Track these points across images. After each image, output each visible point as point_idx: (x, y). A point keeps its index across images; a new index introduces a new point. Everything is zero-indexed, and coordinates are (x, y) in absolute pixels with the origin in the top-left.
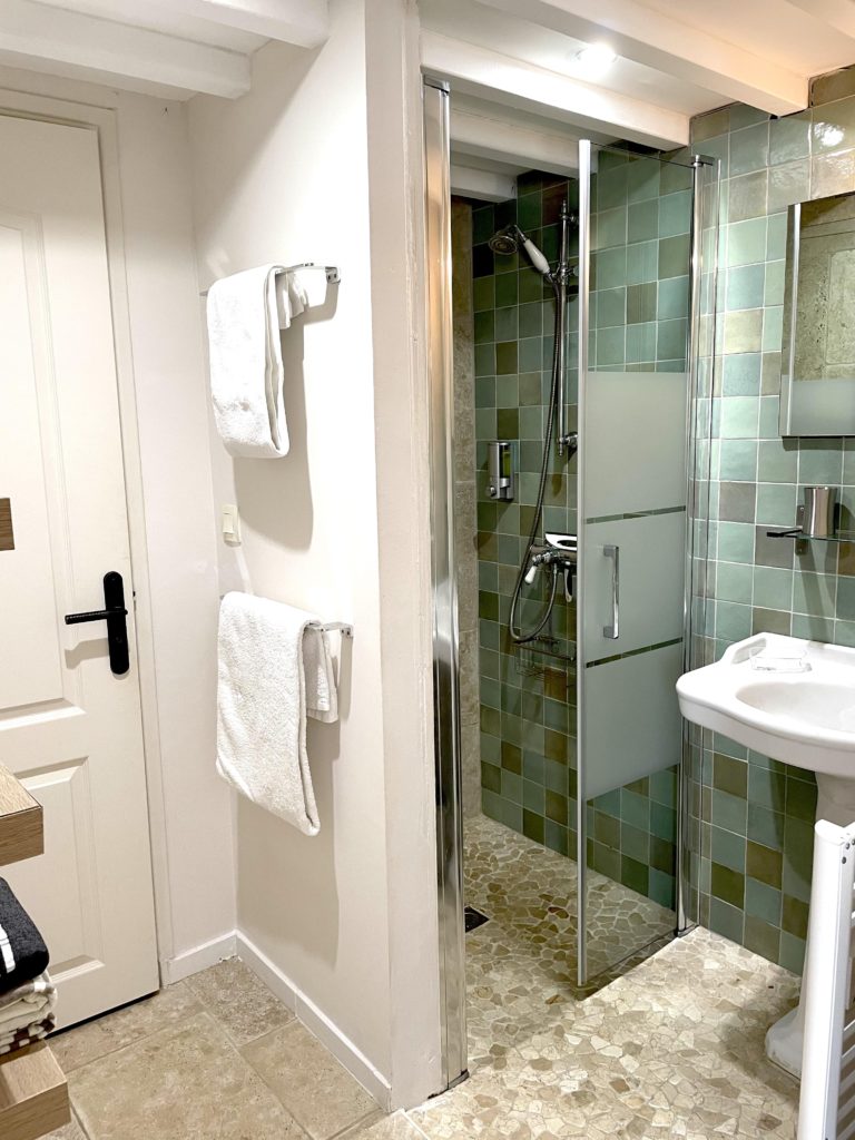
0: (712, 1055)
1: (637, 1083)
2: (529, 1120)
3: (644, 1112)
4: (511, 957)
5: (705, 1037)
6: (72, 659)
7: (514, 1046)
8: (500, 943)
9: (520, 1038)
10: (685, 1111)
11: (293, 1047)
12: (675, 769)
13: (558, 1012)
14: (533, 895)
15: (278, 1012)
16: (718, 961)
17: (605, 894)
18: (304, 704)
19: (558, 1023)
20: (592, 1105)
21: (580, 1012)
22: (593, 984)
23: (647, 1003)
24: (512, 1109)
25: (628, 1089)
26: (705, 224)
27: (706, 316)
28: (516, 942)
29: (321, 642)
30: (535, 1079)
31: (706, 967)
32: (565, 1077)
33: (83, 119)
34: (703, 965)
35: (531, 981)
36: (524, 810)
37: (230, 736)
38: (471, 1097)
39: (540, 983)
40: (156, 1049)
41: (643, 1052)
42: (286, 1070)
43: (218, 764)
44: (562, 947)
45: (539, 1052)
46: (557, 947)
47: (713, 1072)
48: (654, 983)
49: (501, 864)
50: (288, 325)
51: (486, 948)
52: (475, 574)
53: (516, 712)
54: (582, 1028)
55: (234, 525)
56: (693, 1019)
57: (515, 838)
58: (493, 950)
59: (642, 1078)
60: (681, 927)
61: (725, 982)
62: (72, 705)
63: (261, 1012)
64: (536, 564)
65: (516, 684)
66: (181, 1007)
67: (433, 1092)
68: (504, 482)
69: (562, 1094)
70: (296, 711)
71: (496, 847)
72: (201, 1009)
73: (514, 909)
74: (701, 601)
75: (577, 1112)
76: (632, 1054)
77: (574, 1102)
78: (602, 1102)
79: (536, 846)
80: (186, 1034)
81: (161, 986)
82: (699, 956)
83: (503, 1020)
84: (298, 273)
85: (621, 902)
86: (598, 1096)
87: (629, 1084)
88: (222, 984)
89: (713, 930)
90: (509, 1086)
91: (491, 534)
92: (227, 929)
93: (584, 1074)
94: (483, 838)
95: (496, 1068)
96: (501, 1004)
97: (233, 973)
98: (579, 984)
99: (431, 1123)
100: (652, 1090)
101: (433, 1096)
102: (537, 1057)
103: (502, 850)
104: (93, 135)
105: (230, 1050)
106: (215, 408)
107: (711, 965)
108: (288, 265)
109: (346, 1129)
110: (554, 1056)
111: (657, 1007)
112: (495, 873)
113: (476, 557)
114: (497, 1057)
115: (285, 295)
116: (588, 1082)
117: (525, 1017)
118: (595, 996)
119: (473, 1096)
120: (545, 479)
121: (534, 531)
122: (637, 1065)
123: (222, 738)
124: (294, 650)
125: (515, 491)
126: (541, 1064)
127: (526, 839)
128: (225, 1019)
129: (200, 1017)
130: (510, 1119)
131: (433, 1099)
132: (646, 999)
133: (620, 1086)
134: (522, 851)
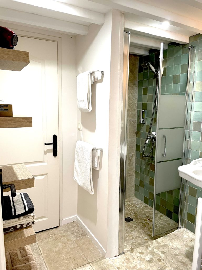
0: (183, 256)
1: (164, 260)
2: (137, 265)
3: (164, 266)
4: (137, 229)
5: (181, 252)
6: (46, 152)
7: (136, 248)
8: (135, 226)
9: (137, 247)
10: (174, 268)
11: (86, 242)
12: (179, 189)
13: (147, 242)
14: (144, 216)
15: (84, 234)
16: (187, 236)
17: (162, 217)
18: (92, 165)
19: (147, 245)
20: (152, 263)
21: (152, 243)
22: (156, 237)
23: (168, 243)
24: (133, 262)
25: (161, 261)
26: (192, 61)
27: (191, 83)
28: (139, 226)
29: (96, 152)
30: (140, 256)
31: (184, 237)
32: (146, 256)
33: (54, 40)
34: (183, 236)
35: (142, 235)
36: (144, 196)
37: (77, 172)
38: (124, 258)
39: (144, 236)
40: (57, 238)
41: (166, 254)
42: (84, 246)
43: (74, 177)
44: (150, 228)
45: (141, 250)
46: (149, 228)
47: (182, 260)
48: (171, 239)
49: (138, 208)
50: (93, 83)
51: (132, 226)
52: (135, 140)
53: (143, 173)
54: (152, 247)
55: (80, 126)
56: (179, 248)
57: (142, 203)
58: (134, 227)
59: (165, 259)
60: (179, 227)
61: (188, 241)
62: (45, 162)
63: (80, 233)
64: (149, 139)
65: (144, 167)
66: (63, 230)
67: (116, 255)
68: (143, 120)
69: (146, 260)
70: (90, 167)
71: (137, 204)
72: (68, 231)
73: (140, 219)
74: (187, 150)
75: (148, 264)
76: (163, 254)
77: (148, 262)
78: (154, 263)
79: (146, 205)
80: (64, 236)
81: (60, 225)
82: (183, 234)
83: (134, 242)
84: (96, 73)
85: (165, 220)
86: (154, 262)
87: (161, 260)
88: (72, 226)
89: (187, 228)
90: (134, 257)
91: (139, 132)
92: (74, 214)
93: (151, 257)
94: (134, 202)
95: (131, 252)
96: (134, 239)
97: (75, 225)
98: (153, 237)
99: (115, 262)
100: (167, 262)
101: (116, 256)
102: (141, 251)
103: (138, 205)
104: (56, 43)
105: (73, 240)
106: (77, 101)
107: (185, 236)
108: (94, 71)
109: (96, 260)
110: (145, 252)
111: (171, 244)
112: (136, 210)
113: (136, 137)
114: (132, 250)
115: (93, 77)
116: (152, 258)
117: (139, 242)
118: (156, 240)
119: (125, 258)
120: (152, 119)
121: (149, 131)
122: (164, 256)
123: (75, 172)
124: (90, 153)
125: (145, 122)
126: (142, 253)
127: (144, 203)
128: (73, 234)
129: (67, 233)
130: (133, 264)
131: (116, 257)
132: (168, 242)
133: (159, 260)
134: (143, 206)
